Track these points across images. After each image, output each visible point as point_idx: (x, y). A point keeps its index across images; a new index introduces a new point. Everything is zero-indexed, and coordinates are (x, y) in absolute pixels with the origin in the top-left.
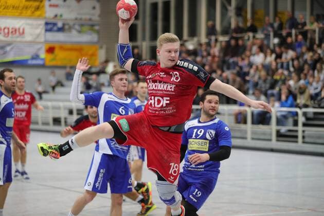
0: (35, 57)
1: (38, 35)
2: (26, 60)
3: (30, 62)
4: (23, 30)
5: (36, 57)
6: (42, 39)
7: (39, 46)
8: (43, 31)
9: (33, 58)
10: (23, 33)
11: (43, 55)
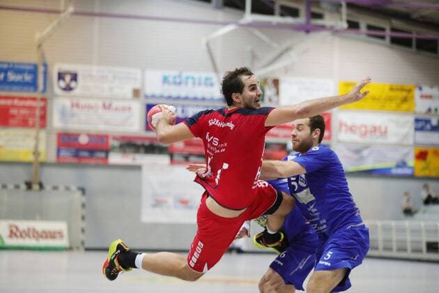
0: (401, 164)
1: (405, 136)
2: (389, 169)
3: (395, 171)
4: (386, 128)
5: (403, 164)
6: (411, 141)
7: (406, 150)
8: (412, 130)
9: (398, 166)
10: (386, 132)
11: (411, 162)
